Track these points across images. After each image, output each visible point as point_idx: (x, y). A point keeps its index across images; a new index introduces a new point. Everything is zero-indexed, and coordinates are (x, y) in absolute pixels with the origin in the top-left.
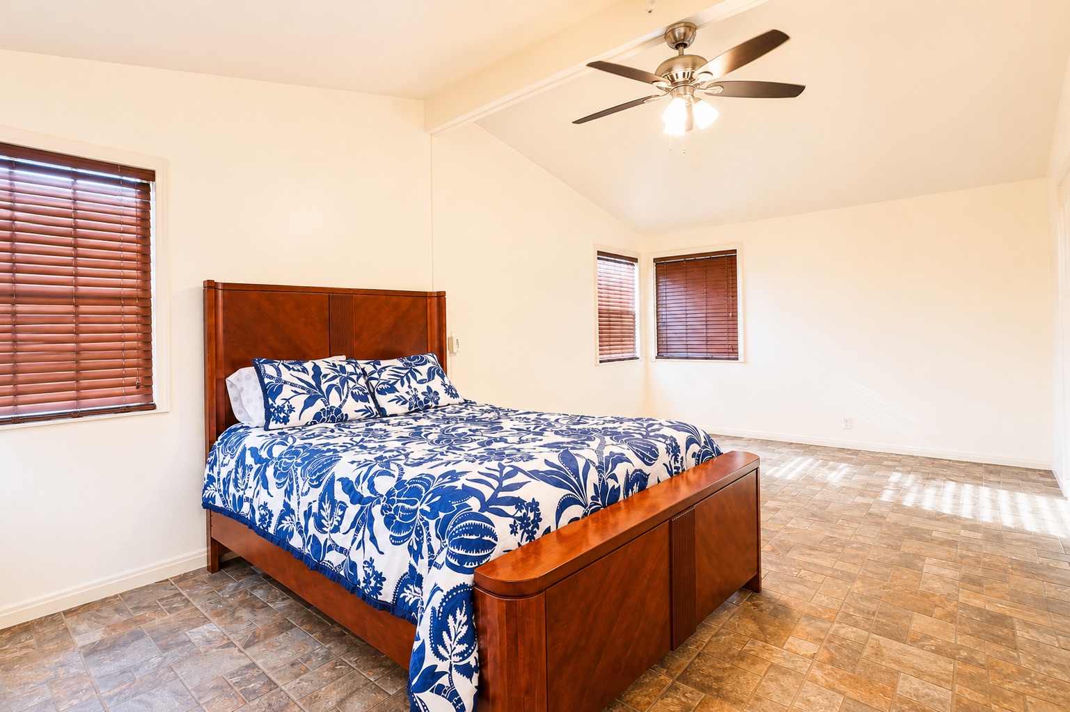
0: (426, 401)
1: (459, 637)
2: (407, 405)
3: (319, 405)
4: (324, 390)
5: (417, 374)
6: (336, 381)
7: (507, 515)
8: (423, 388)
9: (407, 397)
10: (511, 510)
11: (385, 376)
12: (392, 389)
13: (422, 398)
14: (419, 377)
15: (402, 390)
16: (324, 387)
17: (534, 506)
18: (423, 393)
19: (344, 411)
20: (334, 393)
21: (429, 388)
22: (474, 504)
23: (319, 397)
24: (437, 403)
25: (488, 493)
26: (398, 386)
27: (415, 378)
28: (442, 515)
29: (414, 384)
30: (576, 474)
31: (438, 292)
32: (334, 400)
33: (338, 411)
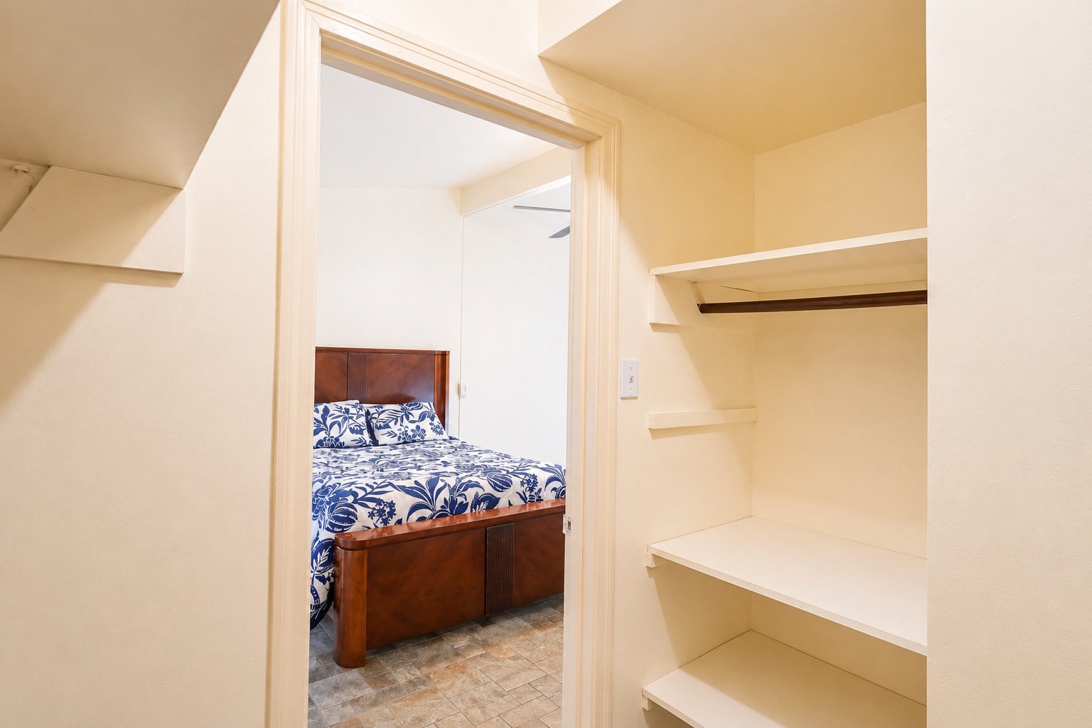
0: (414, 436)
1: (321, 562)
2: (397, 438)
3: (322, 435)
4: (328, 425)
5: (410, 416)
6: (340, 420)
7: (368, 507)
8: (413, 426)
9: (398, 433)
10: (372, 505)
11: (383, 416)
12: (387, 426)
13: (410, 433)
14: (411, 418)
15: (395, 428)
16: (329, 422)
17: (391, 505)
18: (412, 431)
19: (341, 440)
20: (336, 426)
21: (418, 427)
22: (350, 499)
23: (324, 429)
24: (423, 438)
25: (361, 493)
26: (392, 424)
27: (408, 418)
28: (333, 503)
29: (406, 422)
30: (432, 491)
31: (442, 352)
32: (335, 432)
33: (337, 439)
